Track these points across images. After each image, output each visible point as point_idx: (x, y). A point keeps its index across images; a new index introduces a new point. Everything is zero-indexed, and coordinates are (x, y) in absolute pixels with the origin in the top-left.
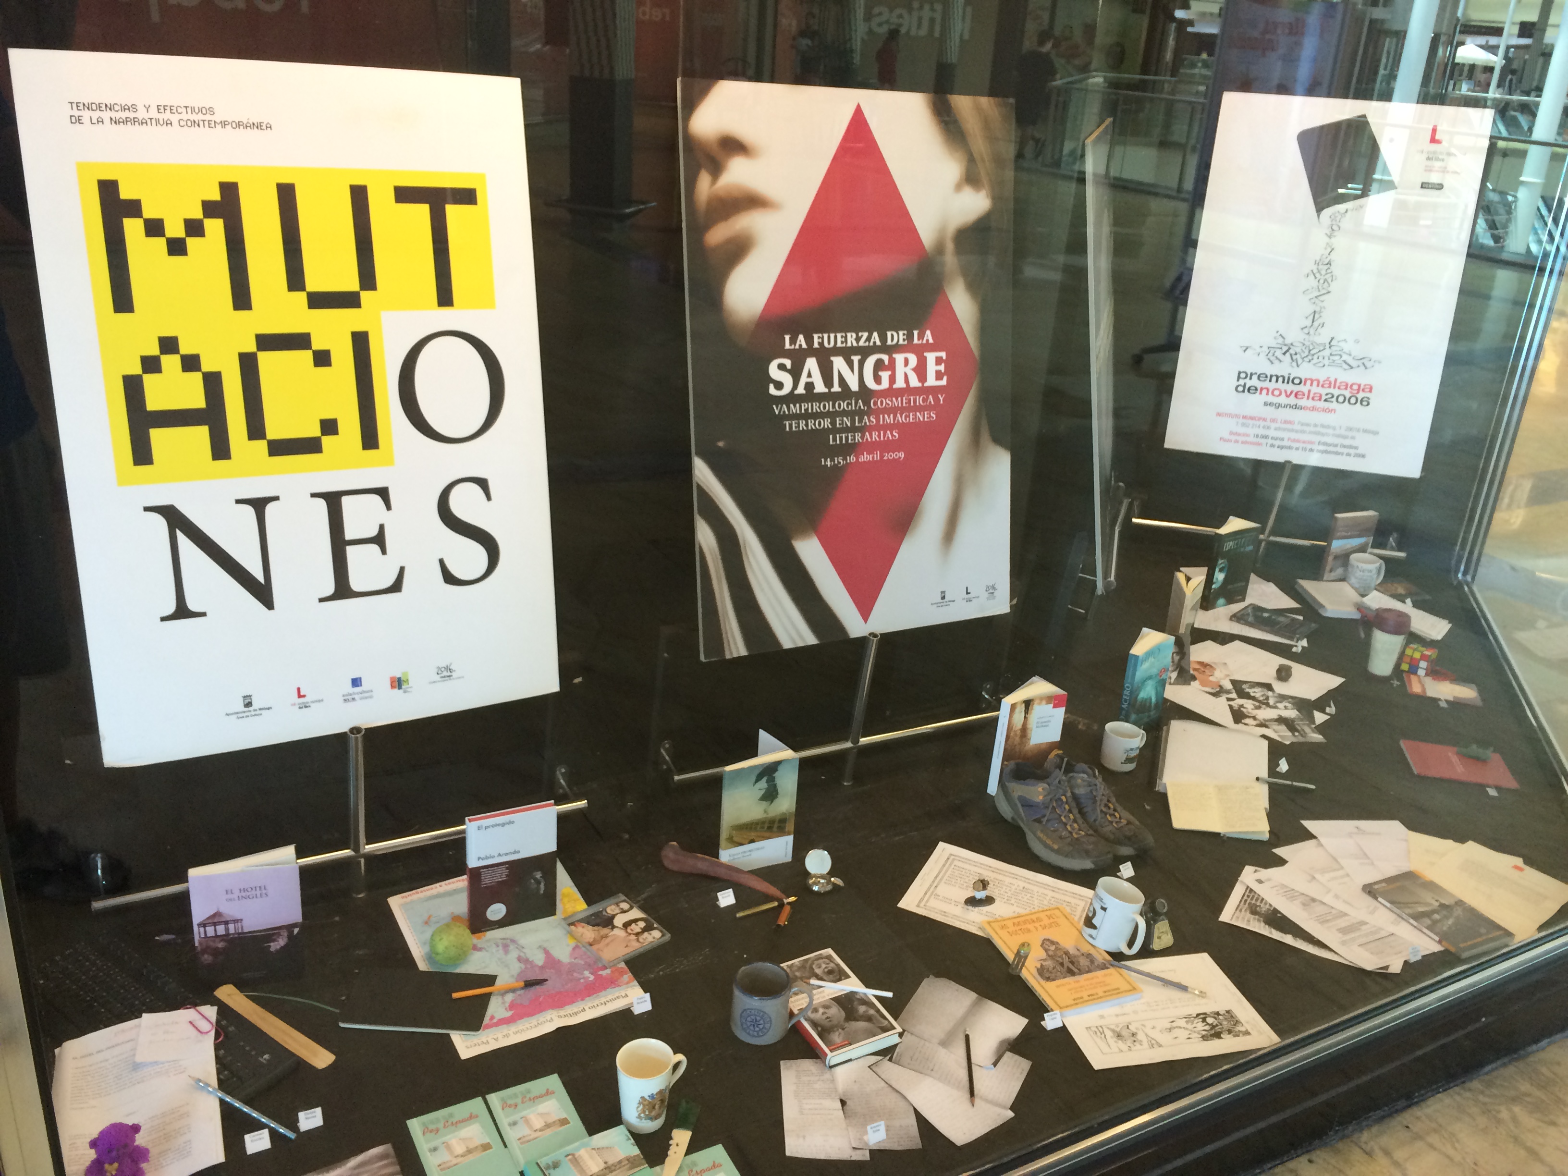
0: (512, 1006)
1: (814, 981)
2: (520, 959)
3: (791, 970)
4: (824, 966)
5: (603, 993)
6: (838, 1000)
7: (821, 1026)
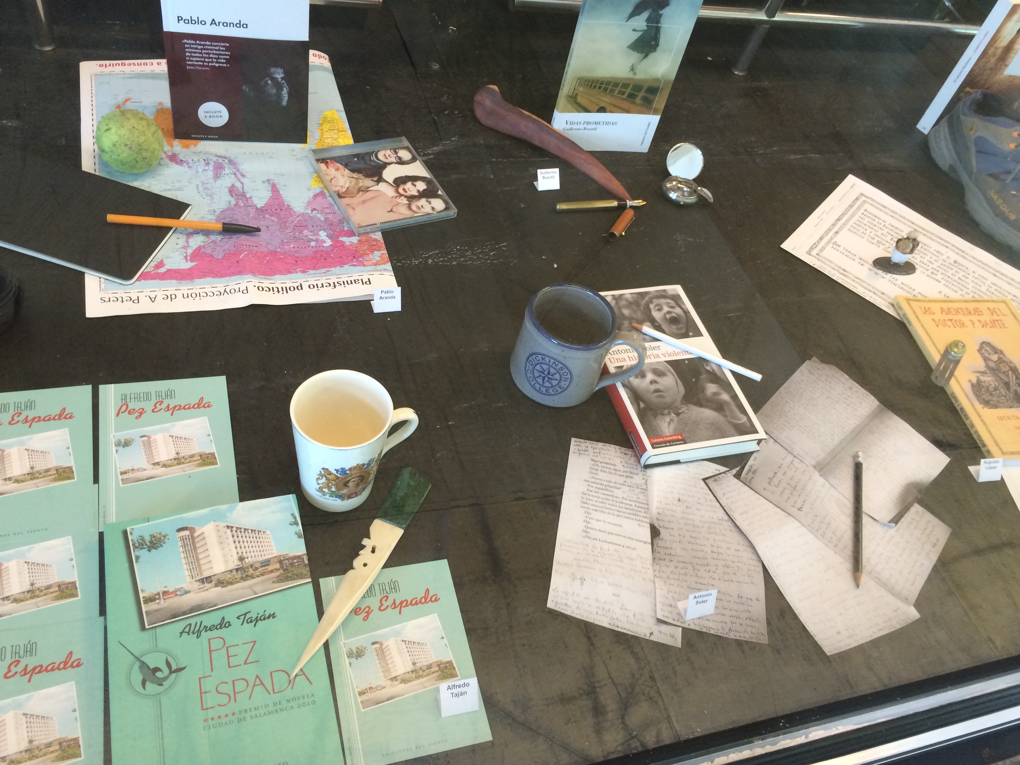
0: (197, 255)
1: (647, 329)
2: (232, 190)
3: (617, 303)
4: (666, 309)
5: (337, 269)
6: (676, 365)
7: (644, 402)
